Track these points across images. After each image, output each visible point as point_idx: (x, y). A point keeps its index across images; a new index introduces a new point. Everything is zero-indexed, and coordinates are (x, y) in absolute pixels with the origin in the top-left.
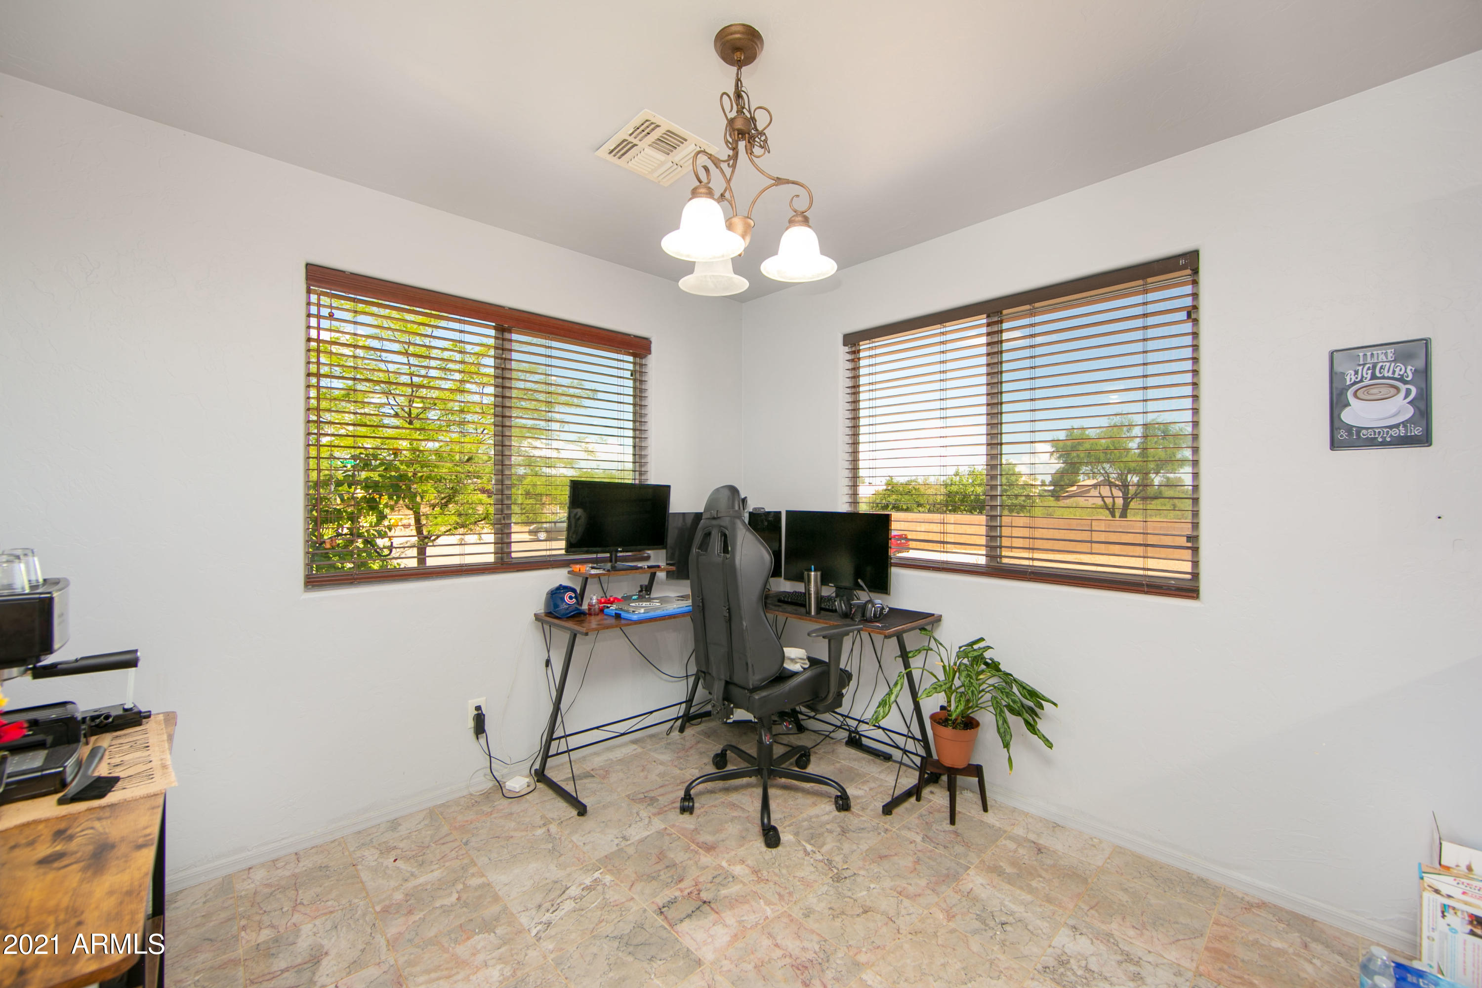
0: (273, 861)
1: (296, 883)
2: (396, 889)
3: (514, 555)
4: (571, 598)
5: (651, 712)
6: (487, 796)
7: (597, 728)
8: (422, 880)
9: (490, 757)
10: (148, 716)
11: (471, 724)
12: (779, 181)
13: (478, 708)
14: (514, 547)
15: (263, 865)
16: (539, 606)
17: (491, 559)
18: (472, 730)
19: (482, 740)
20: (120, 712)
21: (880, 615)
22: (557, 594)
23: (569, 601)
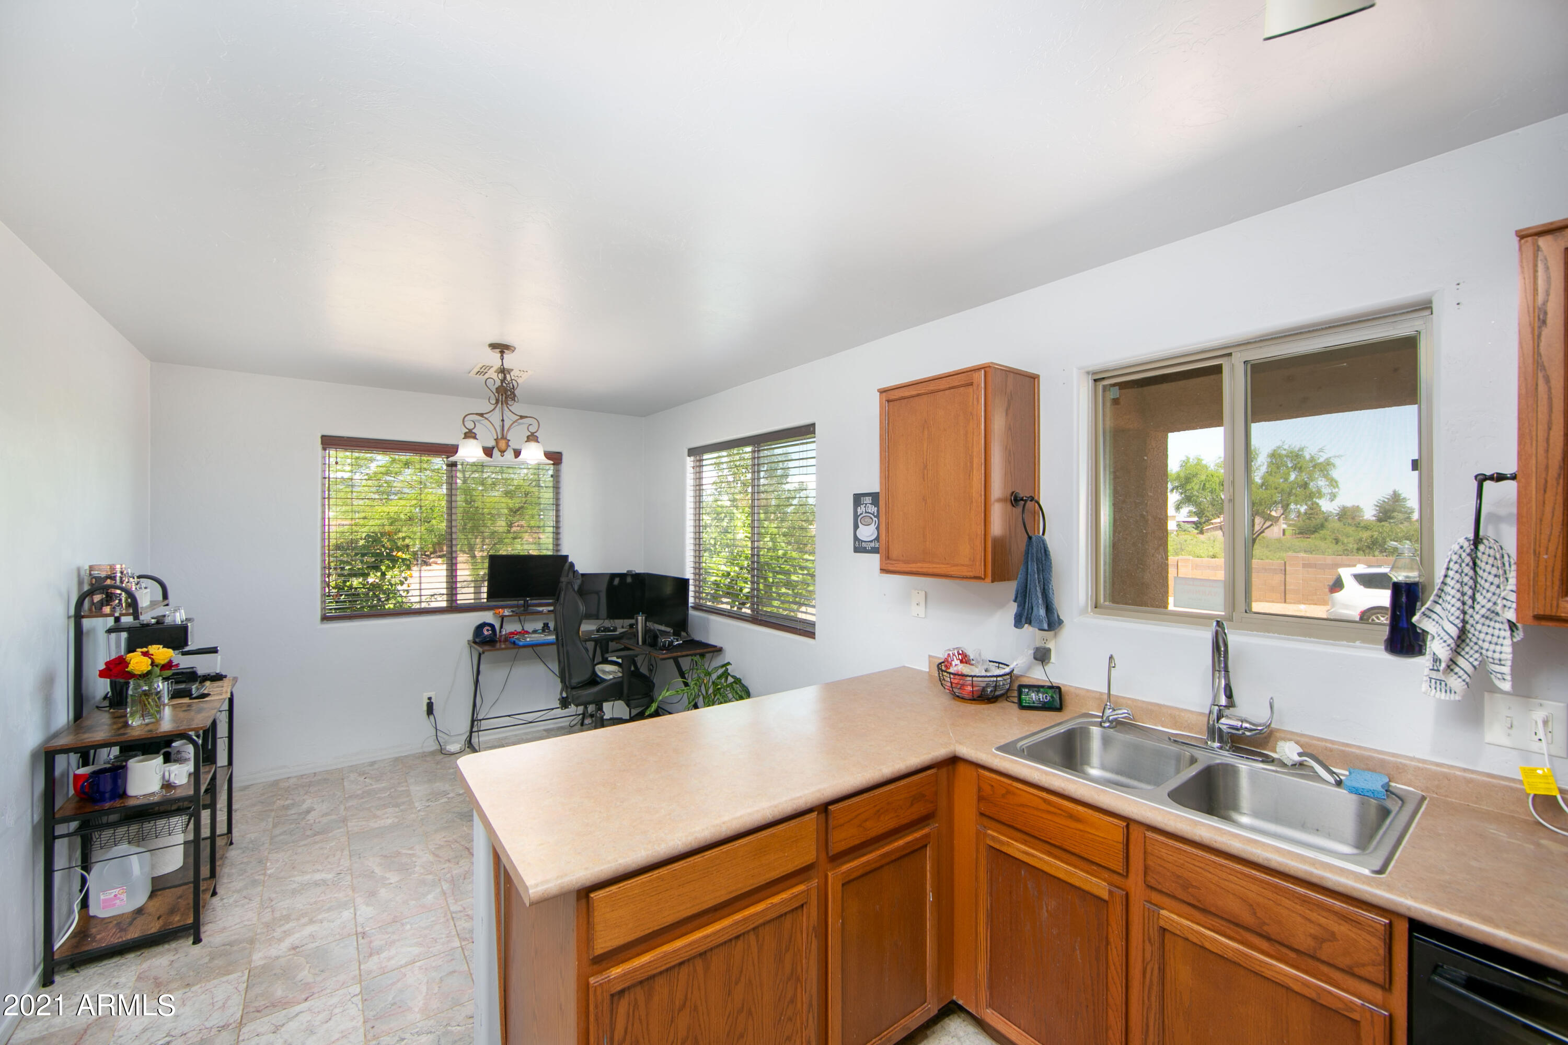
0: (302, 776)
1: (310, 784)
2: (360, 789)
3: (459, 602)
4: (488, 630)
5: (553, 709)
6: (433, 753)
7: (509, 716)
8: (374, 787)
9: (436, 729)
10: (225, 677)
11: (425, 708)
12: (522, 417)
13: (430, 699)
14: (459, 597)
15: (295, 777)
16: (470, 636)
17: (444, 604)
18: (426, 713)
19: (432, 717)
20: (214, 674)
21: (669, 645)
22: (480, 628)
23: (486, 633)
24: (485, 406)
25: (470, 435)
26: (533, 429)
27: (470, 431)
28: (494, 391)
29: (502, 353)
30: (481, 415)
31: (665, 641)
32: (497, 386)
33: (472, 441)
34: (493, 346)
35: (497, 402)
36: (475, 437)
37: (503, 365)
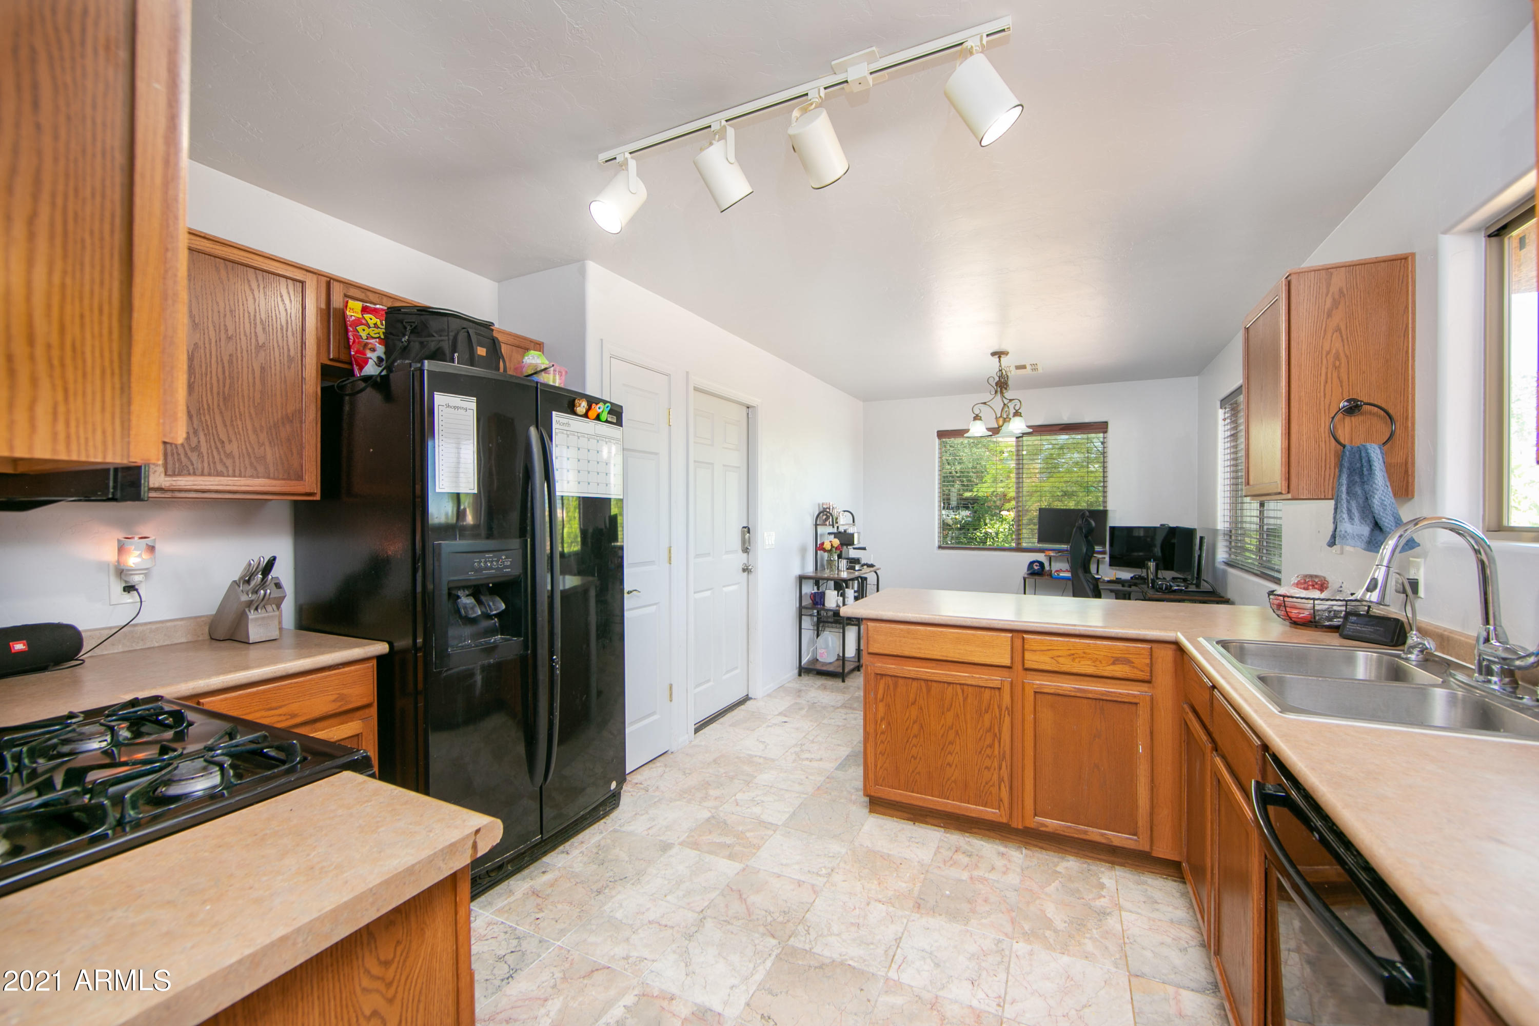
3: (1021, 544)
4: (1038, 566)
17: (1013, 545)
21: (1166, 588)
22: (1032, 563)
23: (1036, 568)
24: (987, 397)
25: (977, 418)
26: (1017, 408)
27: (977, 415)
28: (994, 385)
29: (999, 357)
30: (985, 403)
31: (1162, 584)
32: (996, 381)
33: (978, 422)
34: (993, 354)
35: (996, 392)
36: (980, 419)
37: (1000, 366)
